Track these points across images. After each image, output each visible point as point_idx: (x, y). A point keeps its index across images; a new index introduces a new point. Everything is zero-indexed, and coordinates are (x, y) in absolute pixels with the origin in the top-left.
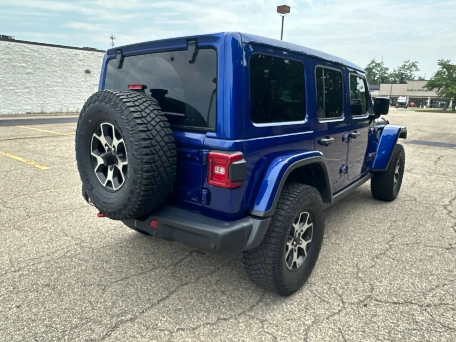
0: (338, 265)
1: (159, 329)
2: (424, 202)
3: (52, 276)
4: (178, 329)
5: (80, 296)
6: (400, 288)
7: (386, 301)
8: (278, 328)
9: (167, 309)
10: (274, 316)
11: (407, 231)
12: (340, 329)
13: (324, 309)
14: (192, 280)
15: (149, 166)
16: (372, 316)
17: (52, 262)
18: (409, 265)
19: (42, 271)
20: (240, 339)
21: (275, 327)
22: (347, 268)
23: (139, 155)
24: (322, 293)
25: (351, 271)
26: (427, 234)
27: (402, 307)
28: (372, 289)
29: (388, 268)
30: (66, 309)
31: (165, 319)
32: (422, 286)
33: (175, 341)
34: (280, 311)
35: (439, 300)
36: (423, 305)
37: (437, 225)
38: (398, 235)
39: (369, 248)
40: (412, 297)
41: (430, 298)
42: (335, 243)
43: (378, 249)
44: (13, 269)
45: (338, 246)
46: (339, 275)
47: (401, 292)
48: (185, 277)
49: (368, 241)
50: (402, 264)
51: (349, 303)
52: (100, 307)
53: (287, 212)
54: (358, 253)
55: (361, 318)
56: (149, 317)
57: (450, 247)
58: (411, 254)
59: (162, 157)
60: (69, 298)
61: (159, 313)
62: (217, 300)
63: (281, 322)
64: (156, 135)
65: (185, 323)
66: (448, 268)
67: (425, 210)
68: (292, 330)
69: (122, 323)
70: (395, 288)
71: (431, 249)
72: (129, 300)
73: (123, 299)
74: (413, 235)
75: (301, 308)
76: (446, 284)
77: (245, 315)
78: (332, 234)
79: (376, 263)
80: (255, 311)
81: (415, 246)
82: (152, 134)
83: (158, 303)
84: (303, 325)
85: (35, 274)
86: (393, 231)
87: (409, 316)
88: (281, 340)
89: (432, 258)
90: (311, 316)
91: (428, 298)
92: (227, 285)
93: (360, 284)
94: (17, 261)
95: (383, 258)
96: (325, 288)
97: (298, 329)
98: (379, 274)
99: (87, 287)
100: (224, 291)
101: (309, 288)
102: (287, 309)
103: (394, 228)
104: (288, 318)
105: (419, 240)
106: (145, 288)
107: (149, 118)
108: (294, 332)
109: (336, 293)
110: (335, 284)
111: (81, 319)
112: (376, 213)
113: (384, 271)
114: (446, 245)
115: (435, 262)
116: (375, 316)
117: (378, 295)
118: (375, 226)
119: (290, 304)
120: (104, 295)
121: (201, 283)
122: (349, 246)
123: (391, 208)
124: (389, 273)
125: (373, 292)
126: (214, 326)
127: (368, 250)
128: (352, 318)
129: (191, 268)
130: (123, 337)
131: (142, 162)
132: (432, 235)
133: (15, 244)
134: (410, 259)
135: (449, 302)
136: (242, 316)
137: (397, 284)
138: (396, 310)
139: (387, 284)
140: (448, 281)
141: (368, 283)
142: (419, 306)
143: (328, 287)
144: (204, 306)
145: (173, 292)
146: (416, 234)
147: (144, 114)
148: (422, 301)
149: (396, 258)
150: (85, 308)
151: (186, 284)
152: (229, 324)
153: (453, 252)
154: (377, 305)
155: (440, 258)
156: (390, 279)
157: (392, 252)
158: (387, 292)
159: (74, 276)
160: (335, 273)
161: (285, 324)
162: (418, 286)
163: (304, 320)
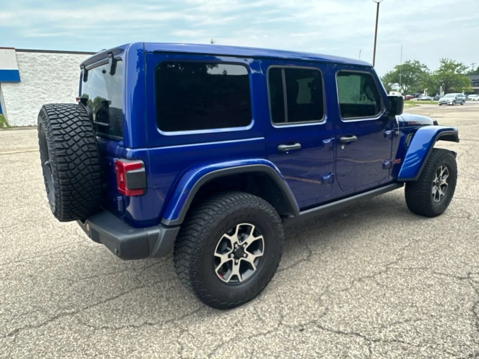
0: (308, 284)
1: (88, 324)
3: (40, 268)
4: (104, 327)
5: (49, 287)
6: (358, 317)
7: (329, 329)
8: (193, 339)
9: (108, 308)
10: (198, 328)
11: (423, 253)
12: (253, 350)
13: (254, 328)
15: (65, 173)
16: (300, 343)
17: (49, 257)
18: (392, 292)
19: (36, 264)
20: (149, 344)
21: (190, 339)
22: (314, 288)
23: (55, 163)
24: (264, 312)
25: (317, 292)
26: (448, 259)
27: (343, 337)
28: (325, 314)
29: (362, 293)
30: (30, 297)
31: (99, 317)
32: (387, 318)
33: (94, 337)
34: (208, 323)
35: (396, 336)
36: (371, 338)
37: (471, 249)
38: (408, 257)
39: (359, 269)
40: (365, 328)
41: (386, 332)
42: (324, 260)
43: (368, 271)
44: (17, 260)
45: (324, 264)
46: (299, 294)
47: (356, 321)
48: (145, 281)
49: (364, 261)
50: (385, 290)
51: (286, 326)
52: (56, 299)
53: (208, 223)
54: (341, 274)
55: (286, 343)
56: (89, 313)
57: (466, 276)
58: (406, 280)
59: (79, 165)
60: (39, 289)
61: (99, 310)
62: (157, 305)
63: (200, 334)
64: (73, 144)
65: (113, 323)
66: (440, 301)
67: (472, 229)
68: (205, 343)
69: (63, 315)
70: (353, 316)
71: (438, 276)
72: (83, 296)
73: (79, 294)
74: (428, 258)
75: (231, 323)
76: (421, 319)
77: (172, 322)
78: (328, 250)
79: (353, 286)
80: (184, 320)
81: (420, 271)
82: (68, 144)
83: (105, 302)
84: (219, 341)
85: (29, 266)
86: (406, 252)
87: (343, 348)
88: (186, 351)
89: (429, 287)
90: (235, 333)
91: (384, 332)
92: (177, 292)
93: (314, 307)
94: (24, 253)
95: (367, 281)
96: (273, 306)
97: (211, 343)
98: (346, 298)
99: (59, 281)
100: (170, 298)
101: (255, 304)
102: (216, 322)
103: (410, 249)
104: (210, 331)
105: (430, 265)
106: (104, 286)
107: (68, 129)
108: (205, 345)
109: (279, 314)
110: (286, 304)
111: (35, 307)
112: (401, 230)
113: (356, 296)
114: (462, 273)
115: (428, 293)
116: (304, 342)
117: (326, 321)
118: (388, 245)
119: (223, 317)
120: (67, 289)
121: (156, 287)
122: (336, 265)
123: (426, 225)
124: (360, 299)
125: (323, 318)
126: (136, 329)
127: (355, 272)
128: (277, 341)
129: (157, 272)
130: (55, 328)
131: (57, 169)
132: (453, 261)
133: (33, 239)
134: (399, 286)
135: (407, 340)
136: (168, 323)
137: (359, 312)
138: (334, 339)
139: (347, 311)
140: (426, 316)
141: (325, 307)
142: (365, 339)
143: (277, 306)
144: (141, 310)
145: (125, 293)
146: (432, 257)
147: (64, 125)
148: (373, 334)
149: (383, 283)
150: (44, 299)
151: (142, 287)
152: (150, 329)
153: (465, 282)
154: (316, 331)
155: (441, 288)
156: (354, 306)
157: (383, 276)
158: (340, 319)
159: (56, 270)
160: (297, 292)
161: (203, 337)
162: (383, 317)
163: (224, 336)
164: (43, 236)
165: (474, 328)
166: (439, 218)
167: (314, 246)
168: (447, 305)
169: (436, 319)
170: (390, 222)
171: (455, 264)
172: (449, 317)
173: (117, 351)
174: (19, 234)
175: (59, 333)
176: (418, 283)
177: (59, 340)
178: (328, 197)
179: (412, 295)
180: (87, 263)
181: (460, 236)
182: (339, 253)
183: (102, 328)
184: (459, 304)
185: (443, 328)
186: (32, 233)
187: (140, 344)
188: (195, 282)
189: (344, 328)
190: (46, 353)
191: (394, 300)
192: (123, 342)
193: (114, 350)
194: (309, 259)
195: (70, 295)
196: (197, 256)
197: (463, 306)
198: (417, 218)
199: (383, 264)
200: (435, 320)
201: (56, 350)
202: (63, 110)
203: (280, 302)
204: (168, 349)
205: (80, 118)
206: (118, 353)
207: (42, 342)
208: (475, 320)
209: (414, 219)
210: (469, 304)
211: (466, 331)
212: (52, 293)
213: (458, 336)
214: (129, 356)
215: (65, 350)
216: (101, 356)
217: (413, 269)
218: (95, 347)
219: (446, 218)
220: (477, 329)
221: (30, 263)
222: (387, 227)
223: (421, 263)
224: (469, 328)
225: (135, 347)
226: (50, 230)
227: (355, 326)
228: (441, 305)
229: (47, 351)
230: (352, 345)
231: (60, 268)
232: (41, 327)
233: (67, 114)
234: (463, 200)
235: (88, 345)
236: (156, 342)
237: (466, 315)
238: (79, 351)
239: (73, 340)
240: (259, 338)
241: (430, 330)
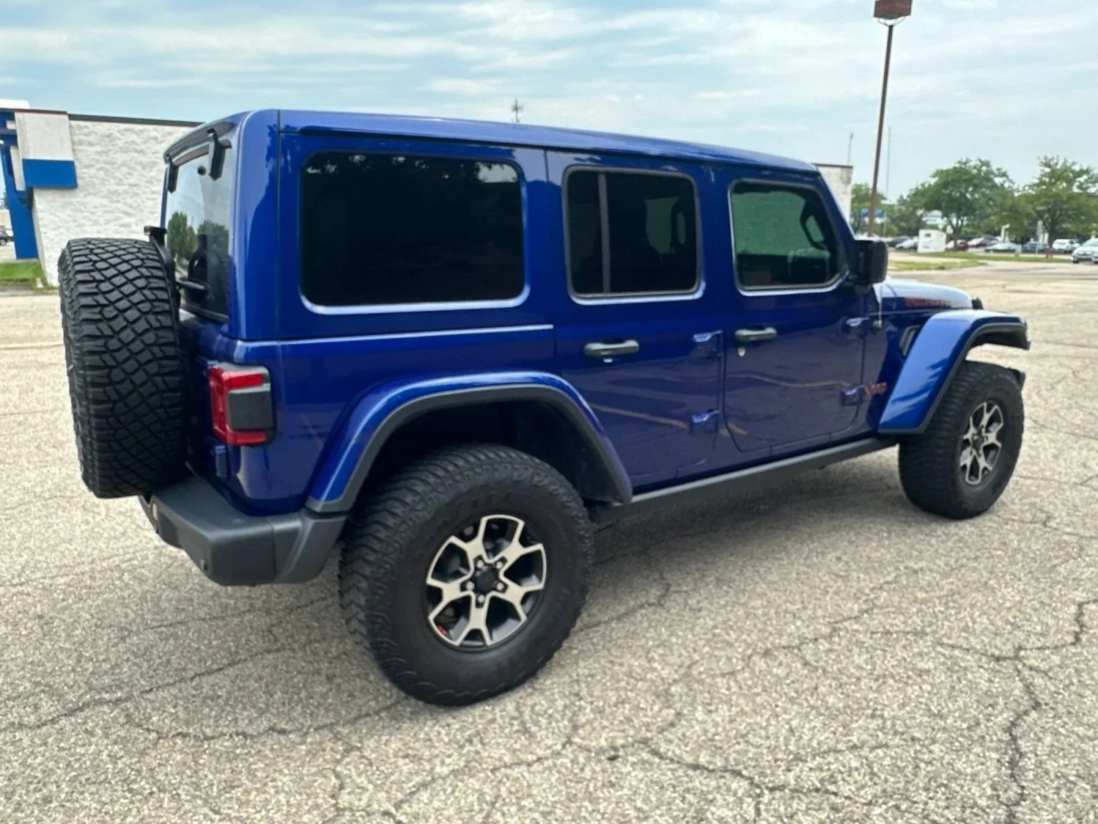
0: (647, 657)
1: (145, 726)
2: (1069, 530)
3: (63, 600)
4: (179, 734)
5: (74, 643)
6: (743, 736)
7: (676, 759)
8: (368, 768)
9: (194, 692)
10: (385, 744)
11: (924, 599)
12: (498, 797)
13: (508, 750)
14: (296, 646)
15: (100, 390)
16: (604, 785)
17: (86, 577)
18: (834, 684)
19: (55, 591)
20: (271, 775)
21: (362, 767)
22: (659, 668)
23: (81, 369)
24: (538, 715)
25: (665, 676)
26: (977, 613)
27: (701, 778)
28: (672, 725)
29: (766, 683)
30: (32, 663)
31: (173, 711)
32: (810, 740)
33: (153, 754)
34: (408, 735)
35: (822, 781)
36: (764, 783)
37: (1035, 594)
38: (887, 606)
39: (771, 629)
40: (757, 760)
41: (801, 771)
42: (694, 607)
43: (790, 635)
44: (16, 581)
45: (691, 615)
46: (623, 680)
47: (739, 743)
48: (288, 637)
49: (786, 611)
50: (818, 678)
51: (580, 747)
52: (86, 670)
53: (413, 509)
54: (726, 637)
55: (573, 784)
56: (152, 702)
57: (1011, 654)
58: (872, 657)
59: (133, 373)
60: (53, 645)
61: (176, 697)
62: (303, 691)
63: (388, 757)
64: (124, 328)
65: (202, 725)
66: (939, 708)
67: (1047, 549)
68: (393, 778)
69: (95, 705)
70: (734, 731)
71: (947, 653)
72: (146, 665)
73: (137, 661)
74: (931, 611)
75: (459, 737)
76: (886, 746)
77: (331, 731)
78: (707, 584)
79: (748, 667)
80: (357, 726)
81: (907, 639)
82: (111, 328)
83: (192, 679)
84: (425, 774)
85: (40, 595)
86: (885, 594)
87: (698, 802)
88: (349, 794)
89: (920, 676)
90: (463, 759)
91: (797, 770)
92: (353, 665)
93: (652, 709)
94: (36, 567)
95: (782, 657)
96: (560, 704)
97: (407, 778)
98: (727, 692)
99: (99, 630)
100: (334, 676)
101: (521, 698)
102: (426, 734)
103: (894, 589)
104: (410, 752)
105: (934, 627)
106: (196, 646)
107: (115, 295)
108: (393, 782)
109: (570, 720)
110: (589, 699)
111: (37, 684)
112: (883, 547)
113: (750, 688)
114: (1004, 648)
115: (917, 688)
116: (612, 785)
117: (670, 742)
118: (846, 579)
119: (444, 724)
120: (113, 649)
121: (308, 652)
122: (720, 619)
123: (944, 537)
124: (758, 694)
125: (665, 733)
126: (248, 741)
127: (761, 634)
128: (553, 779)
129: (318, 620)
130: (73, 730)
131: (85, 381)
132: (988, 619)
133: (59, 536)
134: (852, 670)
135: (846, 790)
136: (321, 731)
137: (749, 724)
138: (681, 782)
139: (723, 720)
140: (900, 739)
141: (675, 709)
142: (752, 783)
143: (568, 702)
144: (268, 699)
145: (238, 662)
146: (942, 609)
147: (105, 286)
148: (773, 774)
149: (816, 661)
150: (60, 668)
151: (278, 651)
152: (279, 743)
153: (1006, 668)
154: (644, 762)
155: (946, 678)
156: (742, 710)
157: (821, 647)
158: (703, 738)
159: (98, 605)
160: (618, 675)
161: (391, 764)
162: (801, 738)
163: (438, 763)
164: (82, 532)
165: (1003, 769)
166: (978, 521)
167: (679, 574)
168: (954, 717)
169: (923, 746)
170: (861, 527)
171: (990, 627)
172: (952, 743)
173: (197, 787)
174: (30, 525)
175: (80, 743)
176: (897, 666)
177: (78, 757)
178: (702, 465)
179: (878, 691)
180: (168, 593)
181: (1017, 564)
182: (732, 593)
183: (174, 736)
184: (981, 716)
185: (934, 768)
186: (58, 525)
187: (252, 774)
188: (379, 639)
189: (708, 758)
190: (44, 785)
191: (836, 701)
192: (216, 768)
193: (193, 783)
194: (662, 602)
195: (119, 662)
196: (385, 583)
197: (988, 720)
198: (926, 520)
199: (827, 619)
200: (918, 748)
201: (68, 779)
202: (108, 252)
203: (577, 695)
204: (311, 786)
205: (144, 271)
206: (200, 790)
207: (40, 759)
208: (1010, 752)
209: (918, 523)
210: (1005, 715)
211: (985, 776)
212: (81, 655)
213: (962, 787)
214: (223, 798)
215: (87, 780)
216: (162, 795)
217: (892, 634)
218: (153, 777)
219: (994, 522)
220: (1009, 772)
221: (44, 588)
222: (853, 539)
223: (914, 622)
224: (993, 768)
225: (239, 779)
226: (98, 518)
227: (734, 755)
228: (940, 716)
229: (47, 779)
230: (718, 796)
231: (106, 601)
232: (44, 729)
233: (115, 261)
234: (1042, 482)
235: (137, 771)
236: (286, 771)
237: (991, 741)
238: (116, 783)
239: (108, 759)
240: (515, 772)
241: (901, 770)
